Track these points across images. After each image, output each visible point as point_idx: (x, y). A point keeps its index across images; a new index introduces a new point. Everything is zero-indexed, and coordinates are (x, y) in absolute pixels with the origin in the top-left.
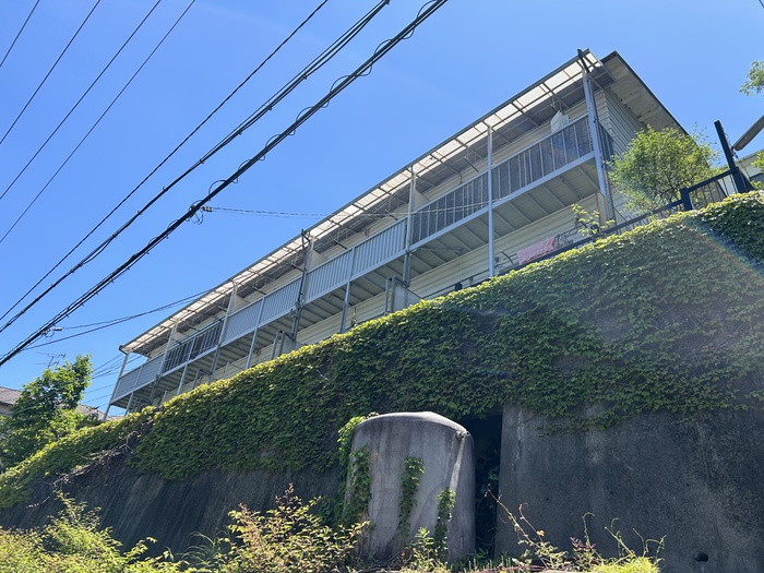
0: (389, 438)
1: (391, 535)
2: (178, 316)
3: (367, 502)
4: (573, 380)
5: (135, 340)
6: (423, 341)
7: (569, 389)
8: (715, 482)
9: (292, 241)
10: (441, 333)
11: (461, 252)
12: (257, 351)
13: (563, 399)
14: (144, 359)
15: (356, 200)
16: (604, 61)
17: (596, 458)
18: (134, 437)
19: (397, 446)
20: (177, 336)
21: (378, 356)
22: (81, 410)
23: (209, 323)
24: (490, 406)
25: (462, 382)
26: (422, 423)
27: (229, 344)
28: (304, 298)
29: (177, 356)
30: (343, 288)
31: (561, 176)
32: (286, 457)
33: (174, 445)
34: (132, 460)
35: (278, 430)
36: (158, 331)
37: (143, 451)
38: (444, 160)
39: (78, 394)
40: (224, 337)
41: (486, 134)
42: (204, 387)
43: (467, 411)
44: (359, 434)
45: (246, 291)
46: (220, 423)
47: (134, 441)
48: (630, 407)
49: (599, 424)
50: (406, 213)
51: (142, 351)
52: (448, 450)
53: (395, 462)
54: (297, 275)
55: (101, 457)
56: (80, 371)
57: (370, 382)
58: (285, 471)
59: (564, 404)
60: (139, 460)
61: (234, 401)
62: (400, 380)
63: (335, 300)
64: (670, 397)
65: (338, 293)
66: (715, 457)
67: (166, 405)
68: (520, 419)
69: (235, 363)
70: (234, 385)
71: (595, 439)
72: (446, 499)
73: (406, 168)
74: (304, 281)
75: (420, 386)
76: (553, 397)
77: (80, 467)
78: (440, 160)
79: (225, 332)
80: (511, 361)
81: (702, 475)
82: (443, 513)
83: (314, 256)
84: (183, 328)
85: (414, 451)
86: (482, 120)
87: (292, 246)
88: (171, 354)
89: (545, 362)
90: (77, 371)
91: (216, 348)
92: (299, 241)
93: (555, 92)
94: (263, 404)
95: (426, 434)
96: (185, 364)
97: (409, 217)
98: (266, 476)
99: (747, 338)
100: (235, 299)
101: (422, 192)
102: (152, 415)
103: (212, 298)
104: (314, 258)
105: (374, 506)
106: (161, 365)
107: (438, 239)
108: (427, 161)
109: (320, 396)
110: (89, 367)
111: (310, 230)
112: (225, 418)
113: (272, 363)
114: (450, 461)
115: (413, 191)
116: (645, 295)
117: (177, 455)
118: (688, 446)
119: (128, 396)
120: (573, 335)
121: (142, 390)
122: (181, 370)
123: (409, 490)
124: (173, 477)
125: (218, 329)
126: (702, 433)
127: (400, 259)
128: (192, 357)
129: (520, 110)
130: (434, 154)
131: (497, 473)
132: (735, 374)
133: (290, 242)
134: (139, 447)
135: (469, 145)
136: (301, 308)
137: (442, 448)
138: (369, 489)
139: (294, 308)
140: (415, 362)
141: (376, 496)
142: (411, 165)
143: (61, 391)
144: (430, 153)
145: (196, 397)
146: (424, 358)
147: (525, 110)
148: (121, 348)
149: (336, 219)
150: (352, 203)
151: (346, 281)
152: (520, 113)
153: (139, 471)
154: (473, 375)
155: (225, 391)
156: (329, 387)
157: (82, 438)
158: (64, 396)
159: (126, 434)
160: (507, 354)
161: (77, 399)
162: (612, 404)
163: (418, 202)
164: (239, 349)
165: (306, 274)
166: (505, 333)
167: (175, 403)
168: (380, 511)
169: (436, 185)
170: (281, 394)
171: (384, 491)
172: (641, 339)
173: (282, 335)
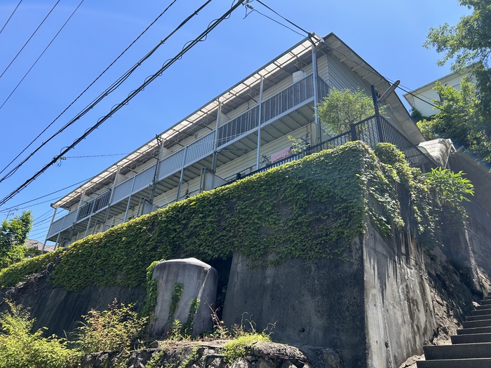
0: (168, 274)
1: (165, 323)
2: (85, 186)
3: (154, 306)
4: (265, 239)
5: (60, 200)
6: (201, 215)
7: (262, 244)
8: (313, 293)
9: (151, 141)
10: (210, 211)
11: (246, 152)
12: (132, 208)
13: (259, 250)
14: (66, 212)
15: (188, 117)
16: (325, 39)
17: (269, 281)
18: (51, 266)
19: (171, 277)
20: (85, 198)
21: (179, 223)
22: (27, 245)
23: (104, 191)
24: (227, 253)
25: (216, 240)
26: (185, 265)
27: (115, 205)
28: (158, 177)
29: (85, 211)
30: (180, 172)
31: (296, 110)
32: (129, 279)
33: (72, 271)
34: (50, 279)
35: (126, 264)
36: (74, 195)
37: (56, 274)
38: (237, 95)
39: (25, 234)
40: (112, 200)
41: (259, 81)
42: (90, 236)
43: (216, 256)
44: (155, 270)
45: (125, 171)
46: (97, 259)
47: (51, 268)
48: (286, 255)
49: (272, 263)
50: (215, 127)
51: (65, 207)
52: (198, 278)
53: (170, 286)
54: (153, 162)
55: (33, 278)
56: (25, 221)
57: (174, 238)
58: (128, 286)
59: (259, 252)
60: (54, 279)
61: (105, 246)
62: (188, 237)
63: (176, 179)
64: (303, 250)
65: (177, 175)
66: (316, 282)
67: (69, 247)
68: (240, 260)
69: (118, 216)
70: (106, 236)
71: (270, 271)
72: (194, 304)
73: (215, 100)
74: (157, 166)
75: (197, 241)
76: (255, 249)
77: (21, 283)
78: (235, 95)
79: (113, 198)
80: (240, 228)
81: (309, 290)
82: (192, 311)
83: (164, 151)
84: (89, 193)
85: (180, 280)
86: (257, 72)
87: (151, 144)
88: (82, 210)
89: (254, 229)
90: (23, 221)
91: (107, 207)
92: (155, 141)
93: (298, 56)
94: (119, 249)
95: (187, 270)
96: (90, 216)
97: (216, 129)
98: (119, 289)
99: (340, 221)
100: (119, 176)
101: (225, 114)
102: (62, 252)
103: (106, 175)
104: (164, 152)
105: (158, 308)
106: (76, 217)
107: (232, 145)
108: (227, 96)
109: (148, 245)
110: (31, 218)
111: (161, 135)
112: (100, 255)
113: (126, 224)
114: (199, 284)
115: (219, 113)
116: (302, 195)
117: (74, 277)
118: (306, 276)
119: (57, 235)
120: (269, 215)
121: (65, 232)
122: (88, 219)
123: (175, 300)
124: (71, 290)
125: (109, 194)
126: (313, 269)
127: (211, 156)
128: (94, 212)
129: (278, 66)
130: (231, 91)
131: (226, 288)
132: (331, 239)
133: (149, 142)
134: (54, 272)
135: (251, 86)
136: (156, 183)
137: (195, 278)
138: (156, 300)
139: (152, 183)
140: (196, 227)
141: (159, 303)
142: (218, 97)
143: (14, 233)
144: (229, 91)
145: (86, 242)
146: (200, 225)
147: (282, 67)
148: (52, 205)
149: (177, 128)
150: (185, 119)
151: (181, 168)
152: (279, 69)
153: (54, 286)
154: (221, 236)
155: (101, 240)
156: (153, 240)
157: (23, 265)
158: (16, 237)
159: (46, 264)
160: (238, 224)
161: (24, 238)
162: (279, 253)
163: (222, 120)
164: (121, 207)
165: (159, 163)
166: (239, 212)
167: (75, 246)
168: (161, 311)
169: (235, 108)
170: (129, 243)
171: (163, 301)
172: (296, 219)
173: (143, 201)
